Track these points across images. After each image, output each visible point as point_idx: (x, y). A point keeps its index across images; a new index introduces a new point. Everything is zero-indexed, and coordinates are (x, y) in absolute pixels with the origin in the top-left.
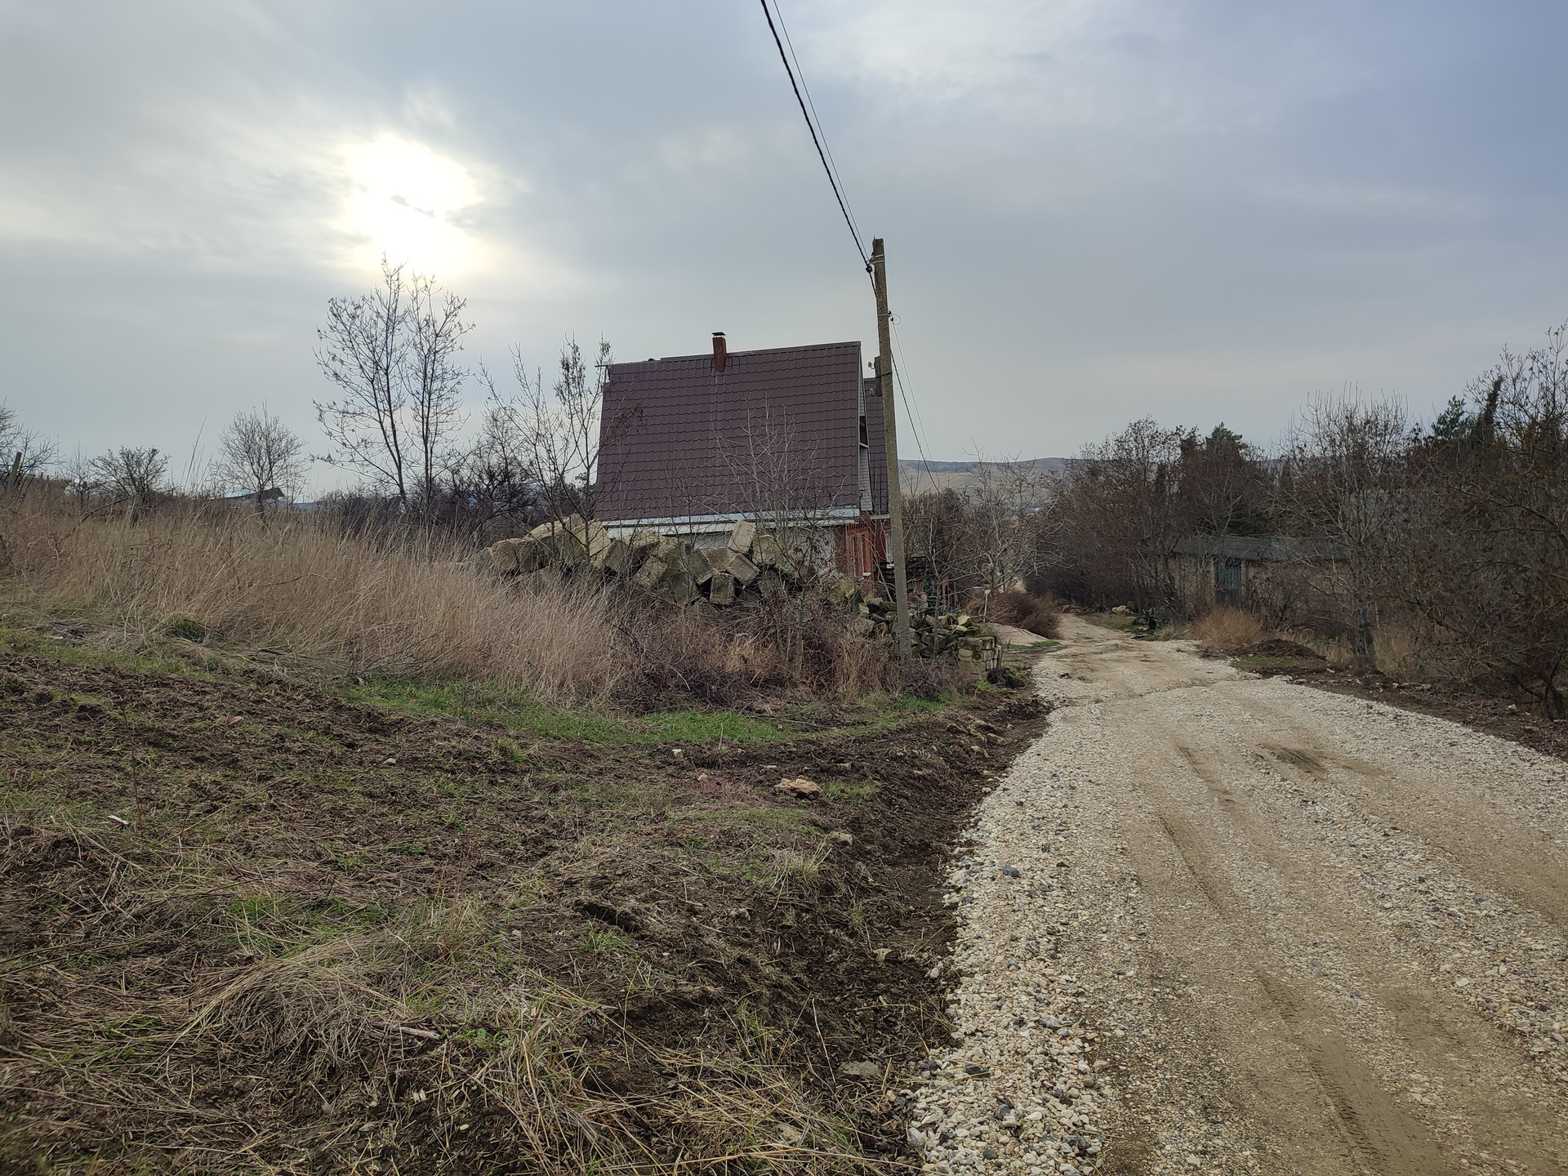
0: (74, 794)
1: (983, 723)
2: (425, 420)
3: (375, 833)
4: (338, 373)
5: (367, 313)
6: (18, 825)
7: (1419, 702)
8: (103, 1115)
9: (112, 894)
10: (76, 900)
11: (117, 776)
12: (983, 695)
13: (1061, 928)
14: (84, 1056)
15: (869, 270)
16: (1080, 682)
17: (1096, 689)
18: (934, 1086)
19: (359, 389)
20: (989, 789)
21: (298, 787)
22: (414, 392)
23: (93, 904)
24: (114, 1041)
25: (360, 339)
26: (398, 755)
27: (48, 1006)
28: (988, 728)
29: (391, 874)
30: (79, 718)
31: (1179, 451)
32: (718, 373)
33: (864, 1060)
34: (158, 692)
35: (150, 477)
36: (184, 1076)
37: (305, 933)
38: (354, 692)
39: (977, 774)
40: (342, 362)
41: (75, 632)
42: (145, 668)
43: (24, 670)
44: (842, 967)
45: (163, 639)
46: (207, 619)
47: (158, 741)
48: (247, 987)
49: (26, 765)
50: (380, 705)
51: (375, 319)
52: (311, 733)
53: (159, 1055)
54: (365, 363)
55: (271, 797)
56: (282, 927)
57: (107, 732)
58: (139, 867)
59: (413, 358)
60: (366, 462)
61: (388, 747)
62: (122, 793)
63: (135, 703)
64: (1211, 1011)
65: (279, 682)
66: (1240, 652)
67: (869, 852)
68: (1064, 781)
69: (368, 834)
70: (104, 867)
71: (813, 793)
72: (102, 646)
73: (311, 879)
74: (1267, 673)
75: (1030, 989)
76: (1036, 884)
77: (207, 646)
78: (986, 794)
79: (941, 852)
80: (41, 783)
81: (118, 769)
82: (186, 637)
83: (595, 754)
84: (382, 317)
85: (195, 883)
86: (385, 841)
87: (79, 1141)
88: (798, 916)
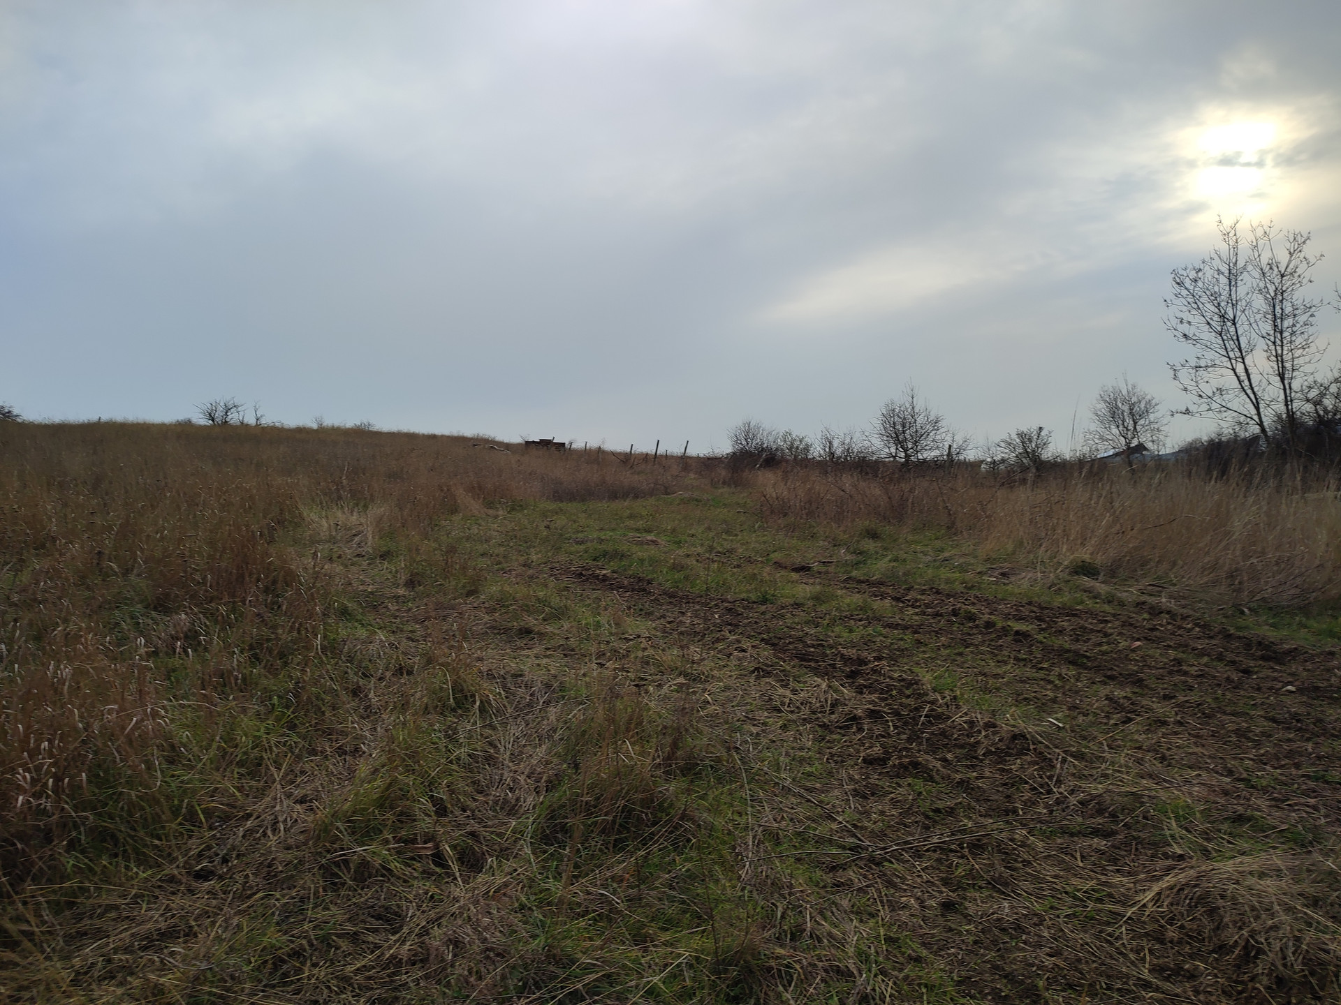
0: (1021, 700)
2: (1280, 359)
3: (1284, 757)
4: (1187, 333)
5: (1209, 273)
6: (986, 719)
8: (1079, 960)
9: (1059, 782)
10: (1034, 782)
11: (1049, 687)
14: (1058, 909)
19: (1209, 344)
21: (1201, 707)
22: (1265, 335)
23: (1047, 788)
24: (1079, 903)
25: (1204, 299)
26: (1296, 683)
27: (1027, 863)
29: (1309, 800)
30: (1015, 640)
34: (1070, 620)
35: (1040, 449)
36: (1139, 948)
37: (1229, 842)
38: (1240, 622)
40: (1189, 323)
41: (1003, 574)
42: (1057, 601)
43: (973, 604)
45: (1068, 578)
46: (1100, 559)
47: (1076, 660)
48: (1184, 881)
49: (985, 675)
50: (1271, 634)
51: (1216, 276)
52: (1206, 659)
53: (1116, 923)
54: (1211, 319)
55: (1177, 714)
56: (1207, 833)
57: (1038, 653)
58: (1076, 763)
59: (1259, 303)
60: (1223, 409)
61: (1285, 675)
62: (1054, 701)
63: (1054, 629)
65: (1169, 612)
69: (1278, 759)
70: (1050, 759)
72: (1025, 583)
73: (1226, 793)
77: (1102, 583)
80: (998, 689)
81: (1050, 682)
82: (1085, 575)
84: (1223, 274)
85: (1123, 782)
86: (1297, 766)
87: (1064, 977)
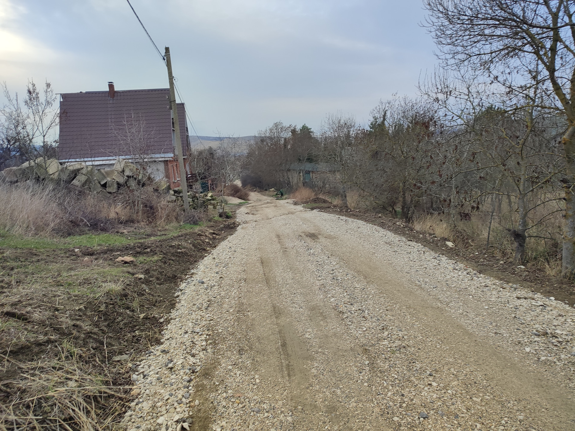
1: (212, 231)
7: (355, 215)
12: (216, 222)
13: (213, 299)
15: (164, 59)
16: (252, 215)
17: (257, 217)
18: (148, 359)
20: (207, 254)
28: (214, 233)
31: (290, 133)
32: (111, 99)
33: (123, 354)
39: (204, 250)
44: (122, 323)
64: (253, 319)
66: (306, 202)
67: (151, 281)
68: (233, 249)
71: (131, 261)
74: (312, 209)
75: (194, 321)
76: (209, 285)
78: (206, 256)
79: (180, 278)
83: (38, 254)
88: (107, 306)
